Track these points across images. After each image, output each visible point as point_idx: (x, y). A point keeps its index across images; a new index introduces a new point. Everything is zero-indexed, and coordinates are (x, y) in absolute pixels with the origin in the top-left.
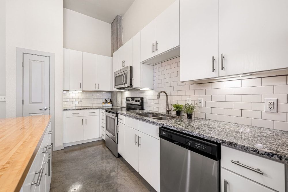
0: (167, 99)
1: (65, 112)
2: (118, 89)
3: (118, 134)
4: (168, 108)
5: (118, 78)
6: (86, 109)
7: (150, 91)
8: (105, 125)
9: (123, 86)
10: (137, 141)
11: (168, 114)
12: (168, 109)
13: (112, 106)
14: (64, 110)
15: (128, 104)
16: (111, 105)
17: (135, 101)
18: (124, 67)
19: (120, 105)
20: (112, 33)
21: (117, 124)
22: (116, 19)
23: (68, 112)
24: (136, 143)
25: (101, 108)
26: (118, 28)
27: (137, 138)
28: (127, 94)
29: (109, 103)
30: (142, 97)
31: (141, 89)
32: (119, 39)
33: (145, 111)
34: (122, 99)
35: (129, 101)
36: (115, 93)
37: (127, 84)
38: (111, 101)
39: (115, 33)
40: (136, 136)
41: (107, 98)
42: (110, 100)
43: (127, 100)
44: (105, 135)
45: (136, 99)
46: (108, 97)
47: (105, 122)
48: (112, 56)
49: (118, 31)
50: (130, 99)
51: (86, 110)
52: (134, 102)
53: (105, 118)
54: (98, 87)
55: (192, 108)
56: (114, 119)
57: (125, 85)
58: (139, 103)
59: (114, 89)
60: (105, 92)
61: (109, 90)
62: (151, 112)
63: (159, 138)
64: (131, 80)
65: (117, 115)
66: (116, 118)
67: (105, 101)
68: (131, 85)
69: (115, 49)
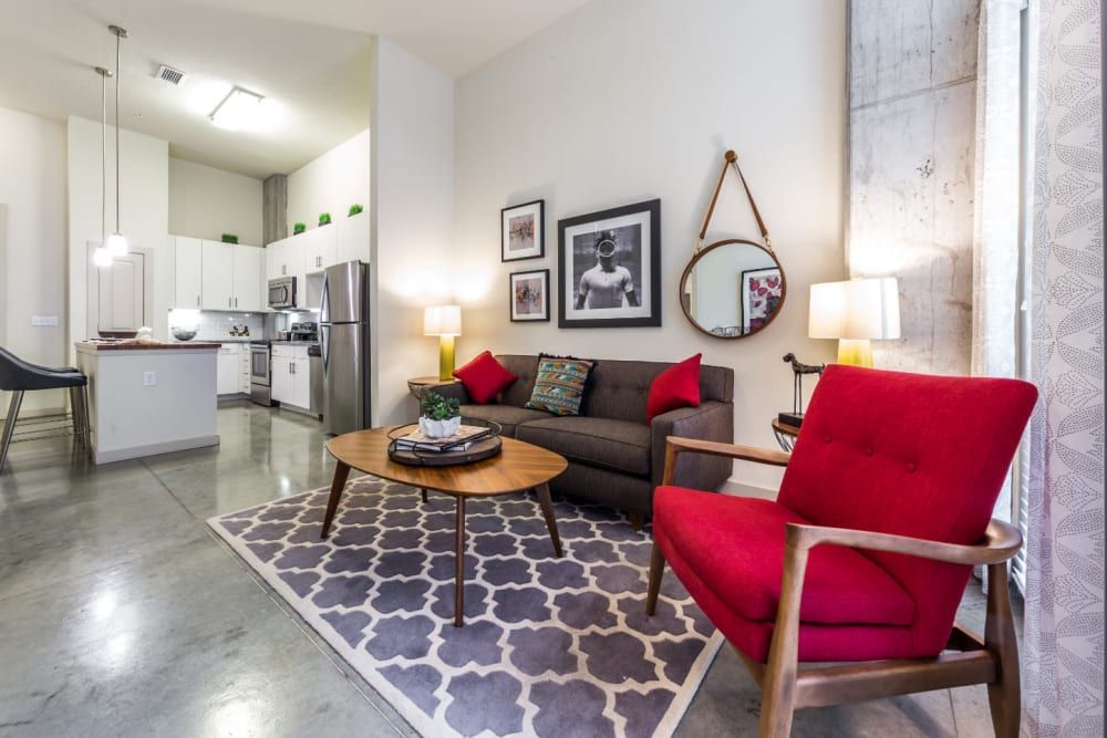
2: (276, 308)
3: (270, 373)
5: (274, 289)
8: (249, 370)
9: (282, 305)
18: (283, 276)
20: (266, 200)
21: (270, 359)
27: (292, 366)
31: (309, 310)
32: (278, 217)
34: (285, 325)
36: (270, 317)
37: (288, 303)
44: (249, 384)
45: (305, 325)
47: (250, 363)
48: (264, 247)
53: (249, 358)
54: (235, 305)
56: (265, 353)
57: (286, 303)
59: (268, 309)
60: (249, 313)
61: (256, 310)
63: (308, 357)
64: (294, 297)
65: (270, 347)
66: (268, 351)
67: (232, 330)
68: (294, 305)
69: (272, 236)
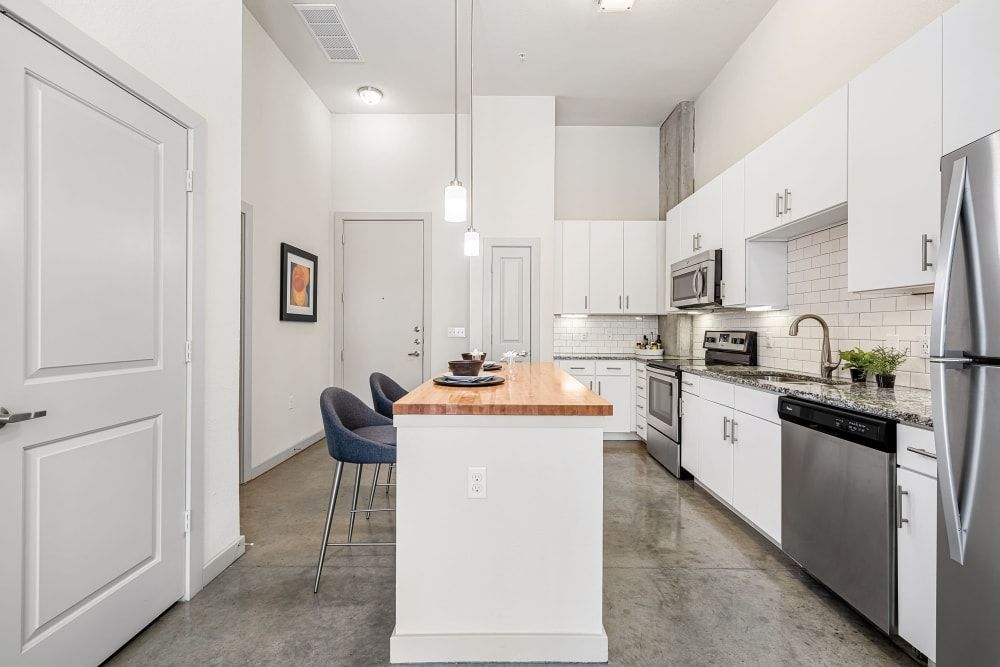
0: (826, 336)
1: (557, 362)
2: (681, 308)
3: (680, 420)
4: (829, 360)
5: (681, 281)
6: (600, 358)
7: (778, 314)
8: (645, 403)
9: (694, 301)
10: (729, 432)
11: (829, 376)
12: (827, 364)
13: (664, 354)
14: (555, 358)
15: (710, 350)
16: (660, 352)
17: (730, 341)
18: (697, 252)
19: (687, 353)
20: (664, 151)
21: (680, 396)
22: (675, 115)
23: (562, 362)
24: (725, 437)
25: (635, 358)
26: (680, 138)
27: (729, 425)
28: (707, 322)
29: (655, 347)
30: (754, 330)
31: (748, 310)
32: (682, 168)
33: (761, 369)
34: (692, 336)
35: (713, 340)
36: (670, 320)
37: (706, 298)
38: (659, 341)
39: (673, 154)
40: (726, 421)
41: (647, 333)
42: (655, 338)
43: (707, 339)
44: (645, 425)
45: (732, 336)
46: (652, 329)
47: (645, 393)
48: (663, 218)
49: (680, 146)
50: (717, 336)
51: (599, 362)
52: (729, 346)
53: (645, 384)
54: (625, 304)
55: (894, 361)
56: (671, 384)
57: (702, 298)
58: (742, 348)
59: (668, 309)
60: (642, 316)
61: (653, 311)
62: (776, 371)
63: (779, 421)
64: (717, 286)
65: (679, 375)
66: (675, 382)
67: (642, 341)
68: (718, 299)
69: (672, 198)
